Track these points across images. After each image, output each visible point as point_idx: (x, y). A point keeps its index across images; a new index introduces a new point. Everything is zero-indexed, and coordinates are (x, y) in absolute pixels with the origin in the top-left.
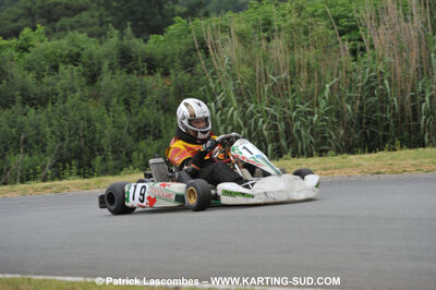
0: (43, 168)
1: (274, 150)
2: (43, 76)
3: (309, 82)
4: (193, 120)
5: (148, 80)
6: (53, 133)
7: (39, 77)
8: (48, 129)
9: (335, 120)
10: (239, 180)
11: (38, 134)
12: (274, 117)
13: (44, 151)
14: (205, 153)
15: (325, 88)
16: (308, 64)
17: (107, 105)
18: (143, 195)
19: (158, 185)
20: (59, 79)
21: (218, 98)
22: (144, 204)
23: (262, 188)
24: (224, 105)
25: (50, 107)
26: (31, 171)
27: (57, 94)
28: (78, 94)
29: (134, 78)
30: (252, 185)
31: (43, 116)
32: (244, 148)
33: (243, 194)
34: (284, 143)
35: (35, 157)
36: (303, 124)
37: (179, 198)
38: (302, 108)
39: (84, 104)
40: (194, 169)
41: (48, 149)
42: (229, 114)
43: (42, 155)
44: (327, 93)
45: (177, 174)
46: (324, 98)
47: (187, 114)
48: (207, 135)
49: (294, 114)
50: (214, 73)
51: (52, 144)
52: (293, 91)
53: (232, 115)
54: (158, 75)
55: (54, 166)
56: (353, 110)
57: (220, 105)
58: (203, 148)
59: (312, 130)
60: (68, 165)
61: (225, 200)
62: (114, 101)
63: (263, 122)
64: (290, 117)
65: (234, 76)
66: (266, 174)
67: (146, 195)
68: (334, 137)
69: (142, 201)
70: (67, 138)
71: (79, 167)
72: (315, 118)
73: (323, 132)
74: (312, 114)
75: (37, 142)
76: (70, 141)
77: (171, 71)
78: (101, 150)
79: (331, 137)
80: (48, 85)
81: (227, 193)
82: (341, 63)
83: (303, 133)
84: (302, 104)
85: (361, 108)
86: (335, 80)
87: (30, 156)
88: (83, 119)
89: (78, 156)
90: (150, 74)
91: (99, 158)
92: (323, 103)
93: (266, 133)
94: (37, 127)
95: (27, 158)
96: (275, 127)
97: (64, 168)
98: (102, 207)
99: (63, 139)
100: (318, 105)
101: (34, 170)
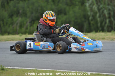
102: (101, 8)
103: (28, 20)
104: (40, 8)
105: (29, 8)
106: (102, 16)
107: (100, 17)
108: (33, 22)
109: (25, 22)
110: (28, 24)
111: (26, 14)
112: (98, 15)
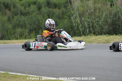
0: (26, 32)
1: (88, 31)
2: (26, 8)
3: (99, 13)
4: (50, 25)
5: (55, 10)
6: (28, 23)
7: (25, 8)
8: (27, 22)
9: (106, 23)
10: (63, 42)
11: (24, 23)
12: (89, 22)
13: (26, 28)
14: (53, 34)
15: (103, 14)
16: (99, 8)
17: (43, 16)
18: (35, 45)
19: (39, 43)
20: (30, 9)
21: (74, 16)
22: (35, 48)
23: (69, 45)
24: (75, 18)
25: (28, 16)
26: (22, 33)
27: (30, 13)
28: (36, 13)
29: (51, 9)
30: (67, 44)
31: (26, 19)
32: (64, 33)
33: (64, 47)
34: (91, 29)
35: (24, 29)
36: (97, 24)
37: (46, 47)
38: (97, 20)
39: (37, 16)
40: (50, 39)
41: (27, 27)
42: (77, 21)
43: (25, 29)
44: (104, 16)
45: (45, 40)
46: (103, 17)
47: (49, 23)
48: (54, 29)
49: (95, 21)
50: (73, 9)
51: (28, 26)
52: (95, 15)
53: (78, 21)
54: (57, 9)
55: (28, 32)
56: (110, 21)
57: (74, 18)
58: (52, 33)
59: (99, 26)
60: (32, 32)
61: (59, 48)
62: (45, 15)
63: (86, 23)
64: (93, 22)
65: (78, 10)
66: (70, 41)
67: (36, 46)
68: (105, 28)
69: (35, 47)
70: (32, 25)
71: (35, 33)
72: (100, 23)
73: (102, 26)
74: (99, 21)
75: (24, 25)
76: (33, 26)
77: (61, 8)
78: (41, 28)
79: (104, 28)
80: (27, 10)
81: (59, 46)
82: (108, 8)
83: (97, 26)
84: (97, 18)
85: (113, 20)
86: (106, 12)
87: (22, 29)
88: (36, 20)
89: (35, 30)
90: (55, 8)
91: (41, 31)
92: (102, 19)
93: (87, 26)
94: (24, 21)
95: (21, 30)
96: (89, 25)
97: (31, 33)
98: (23, 48)
99: (31, 25)
100: (101, 19)
101: (23, 33)
102: (83, 21)
103: (27, 31)
104: (37, 21)
105: (28, 21)
106: (83, 26)
107: (82, 27)
108: (30, 32)
109: (24, 32)
110: (27, 33)
111: (26, 26)
112: (80, 26)
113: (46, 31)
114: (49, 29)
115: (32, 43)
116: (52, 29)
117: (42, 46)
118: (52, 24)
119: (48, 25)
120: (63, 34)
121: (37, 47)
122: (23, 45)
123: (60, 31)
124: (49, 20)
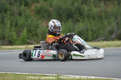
4: (55, 27)
19: (45, 51)
22: (39, 58)
30: (83, 52)
32: (78, 38)
33: (81, 56)
37: (54, 56)
45: (50, 47)
47: (53, 25)
48: (60, 33)
67: (40, 55)
69: (39, 57)
81: (74, 55)
98: (20, 58)
113: (50, 36)
114: (55, 32)
115: (35, 52)
116: (58, 33)
117: (49, 56)
118: (58, 27)
119: (52, 28)
120: (76, 38)
121: (43, 56)
122: (20, 55)
123: (71, 35)
124: (53, 22)
